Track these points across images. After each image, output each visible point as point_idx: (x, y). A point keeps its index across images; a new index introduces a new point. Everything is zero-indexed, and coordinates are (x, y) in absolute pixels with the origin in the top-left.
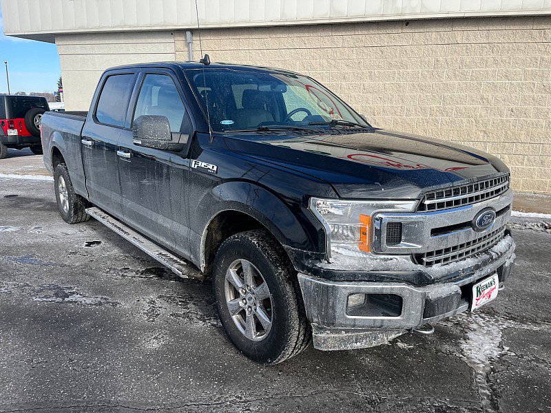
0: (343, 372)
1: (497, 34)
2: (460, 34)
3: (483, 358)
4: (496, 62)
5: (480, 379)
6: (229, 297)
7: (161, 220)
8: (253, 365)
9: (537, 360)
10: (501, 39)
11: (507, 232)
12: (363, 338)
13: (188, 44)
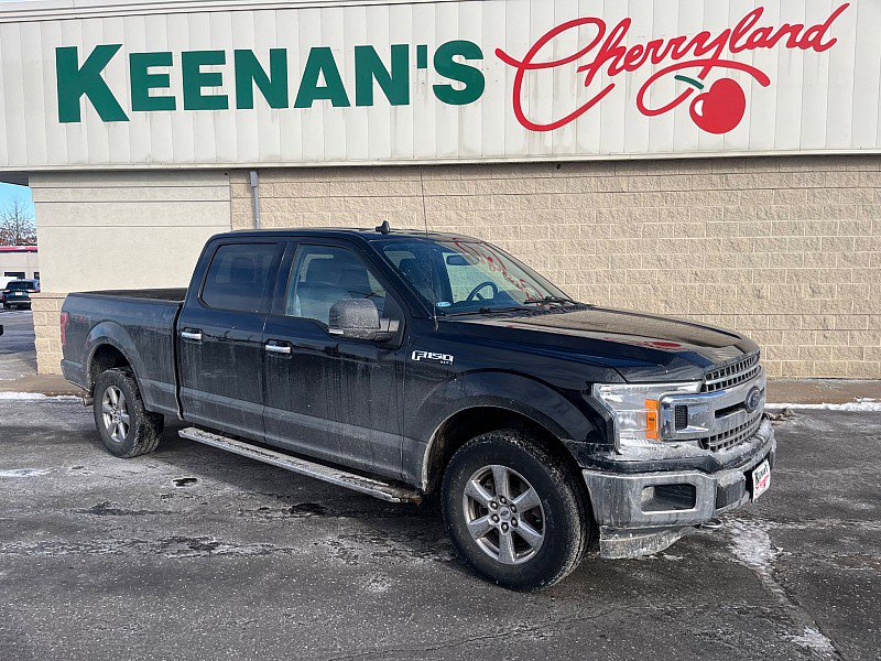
0: (622, 589)
1: (669, 180)
2: (624, 180)
3: (761, 561)
4: (671, 215)
5: (767, 580)
6: (469, 516)
7: (347, 430)
8: (515, 594)
9: (817, 557)
10: (675, 186)
11: (764, 416)
12: (649, 542)
13: (252, 189)
